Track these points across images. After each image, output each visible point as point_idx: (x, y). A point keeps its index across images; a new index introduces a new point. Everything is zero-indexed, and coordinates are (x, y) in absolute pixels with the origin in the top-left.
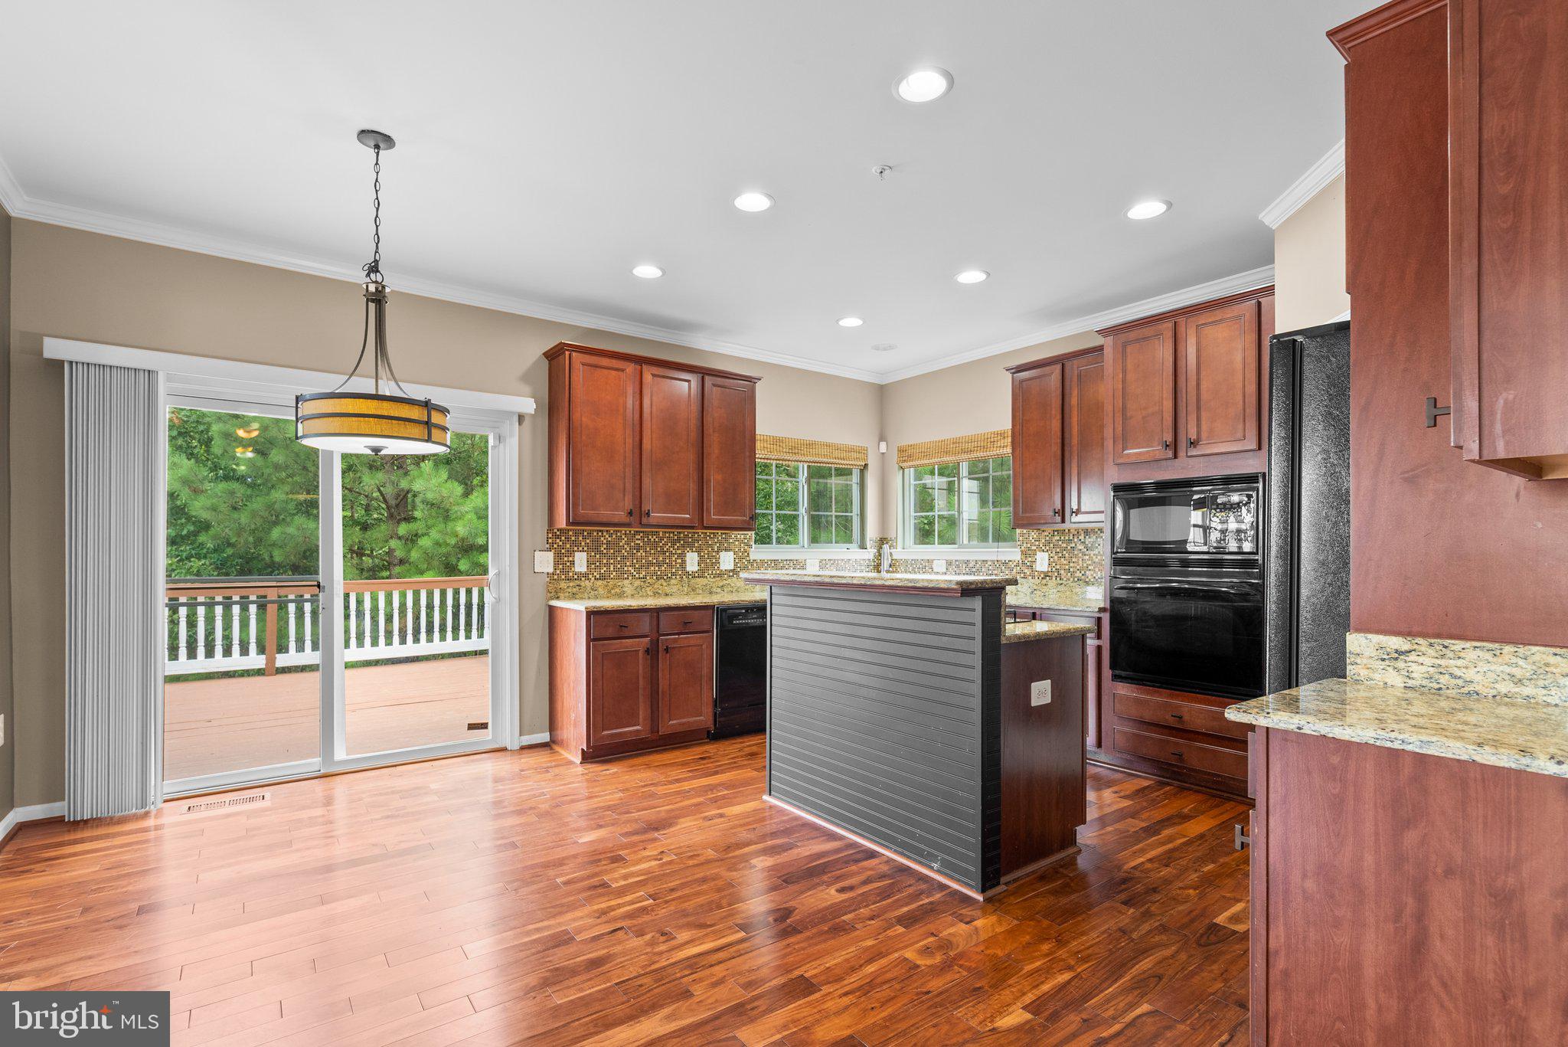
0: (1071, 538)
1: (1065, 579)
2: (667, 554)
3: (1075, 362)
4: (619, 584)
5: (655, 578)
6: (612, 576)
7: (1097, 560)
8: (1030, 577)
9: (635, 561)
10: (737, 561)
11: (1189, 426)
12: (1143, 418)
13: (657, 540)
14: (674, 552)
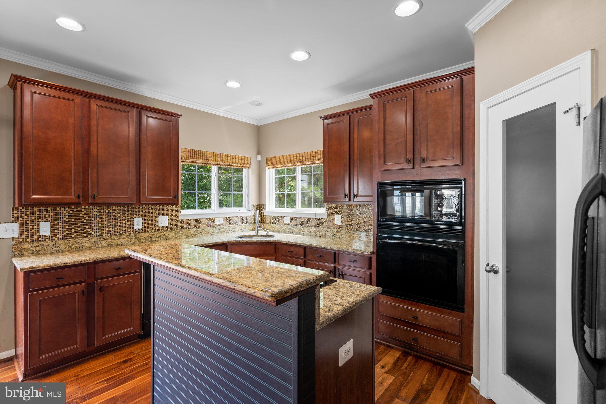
0: (353, 208)
1: (350, 229)
2: (119, 219)
3: (356, 114)
4: (79, 241)
5: (109, 235)
6: (73, 236)
7: (366, 220)
8: (332, 228)
9: (93, 225)
10: (170, 221)
11: (421, 150)
12: (395, 145)
13: (111, 211)
14: (124, 218)
